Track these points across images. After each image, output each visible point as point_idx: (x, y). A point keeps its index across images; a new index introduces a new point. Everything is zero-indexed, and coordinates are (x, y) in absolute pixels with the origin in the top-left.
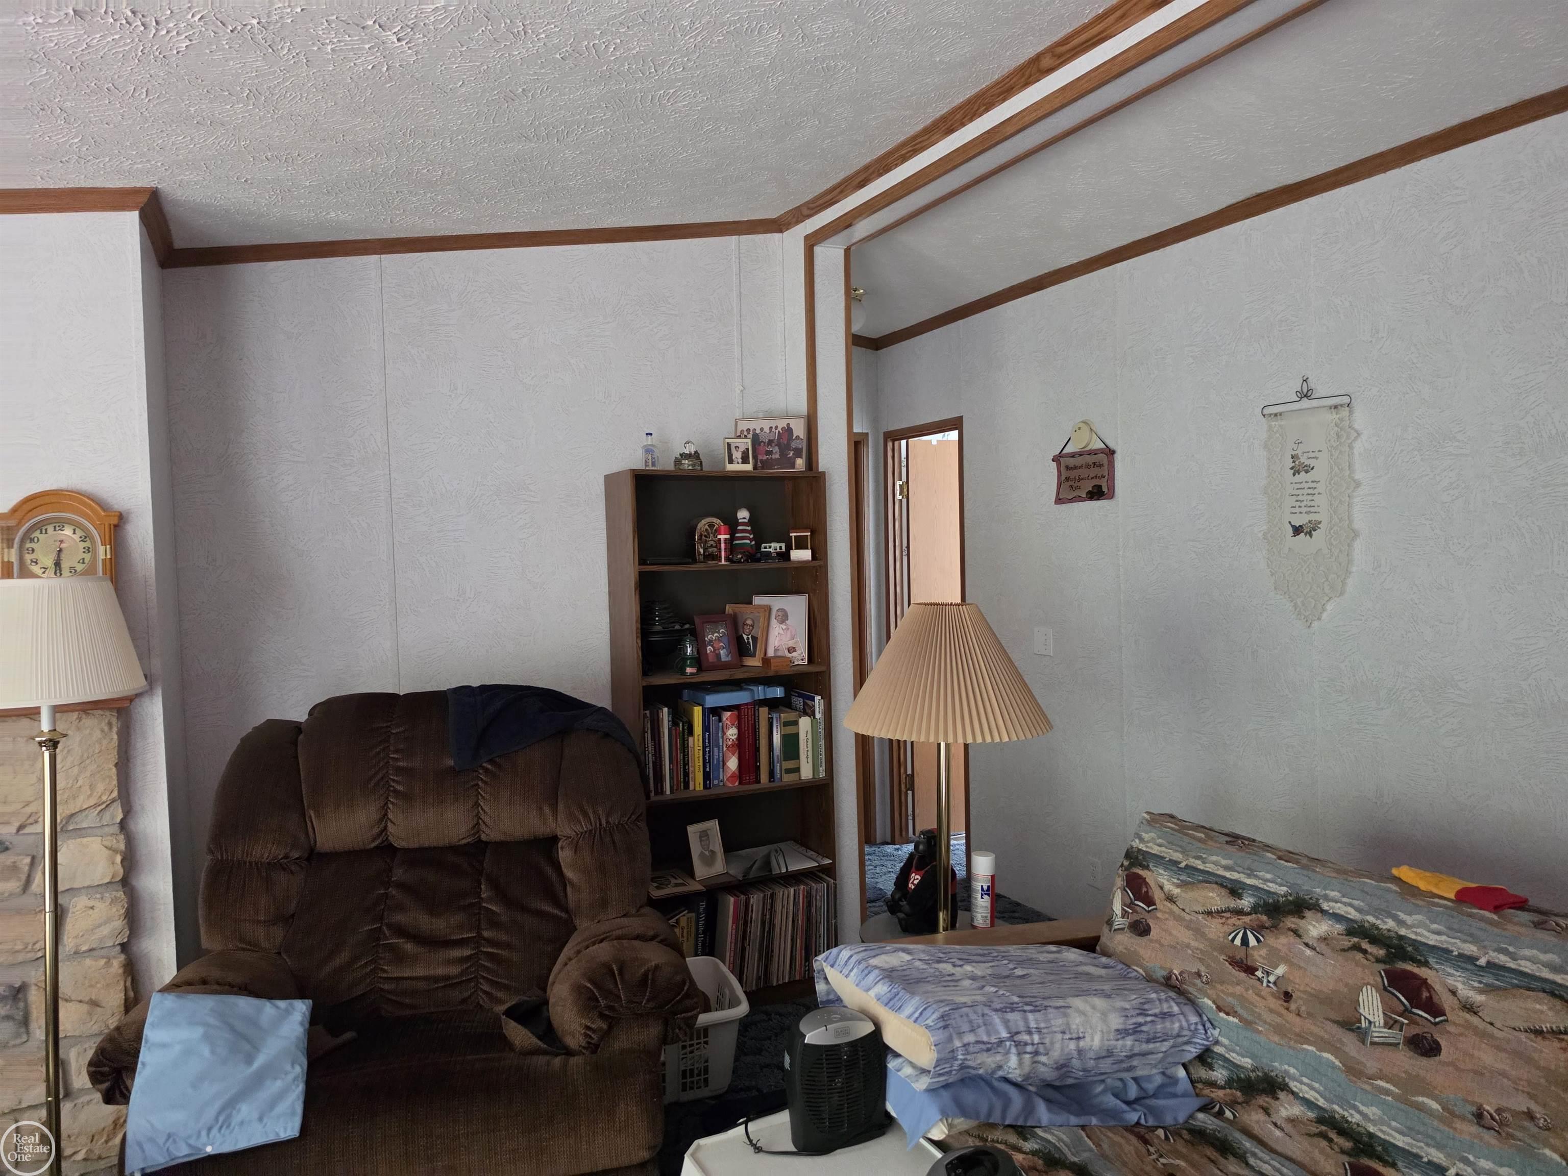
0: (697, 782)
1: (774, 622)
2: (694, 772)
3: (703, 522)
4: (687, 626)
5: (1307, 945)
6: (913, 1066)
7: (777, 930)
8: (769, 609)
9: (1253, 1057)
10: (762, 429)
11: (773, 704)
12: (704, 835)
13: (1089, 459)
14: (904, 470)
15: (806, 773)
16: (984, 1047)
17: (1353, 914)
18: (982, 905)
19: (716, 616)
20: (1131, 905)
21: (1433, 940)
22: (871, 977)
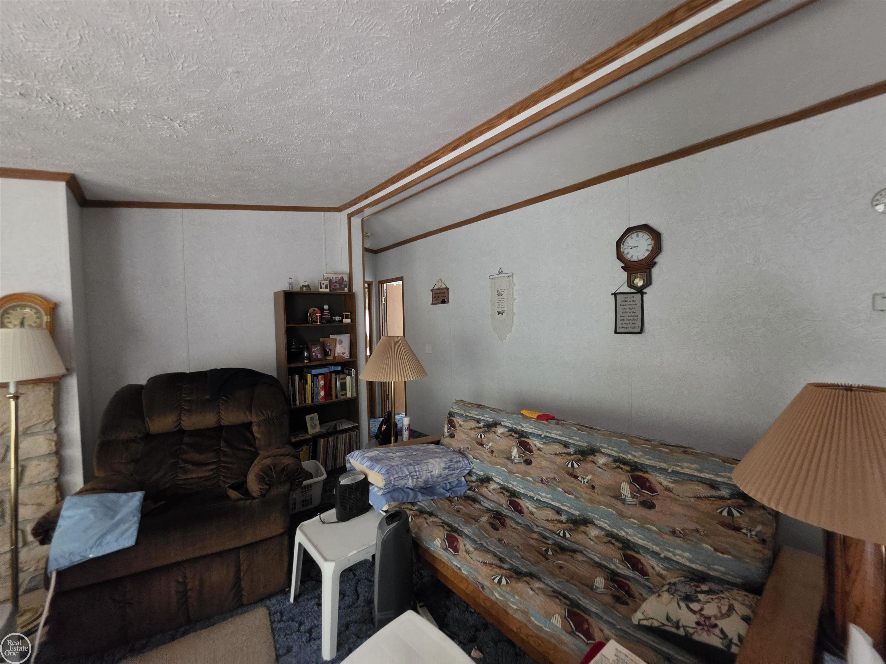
0: (309, 400)
1: (338, 344)
2: (308, 397)
3: (311, 309)
4: (305, 346)
5: (498, 436)
6: (378, 487)
7: (339, 450)
8: (336, 340)
9: (483, 471)
10: (333, 278)
11: (337, 373)
12: (312, 419)
13: (441, 291)
14: (385, 294)
15: (349, 395)
16: (401, 478)
17: (510, 425)
18: (406, 433)
19: (316, 342)
20: (450, 429)
21: (530, 431)
22: (365, 460)
